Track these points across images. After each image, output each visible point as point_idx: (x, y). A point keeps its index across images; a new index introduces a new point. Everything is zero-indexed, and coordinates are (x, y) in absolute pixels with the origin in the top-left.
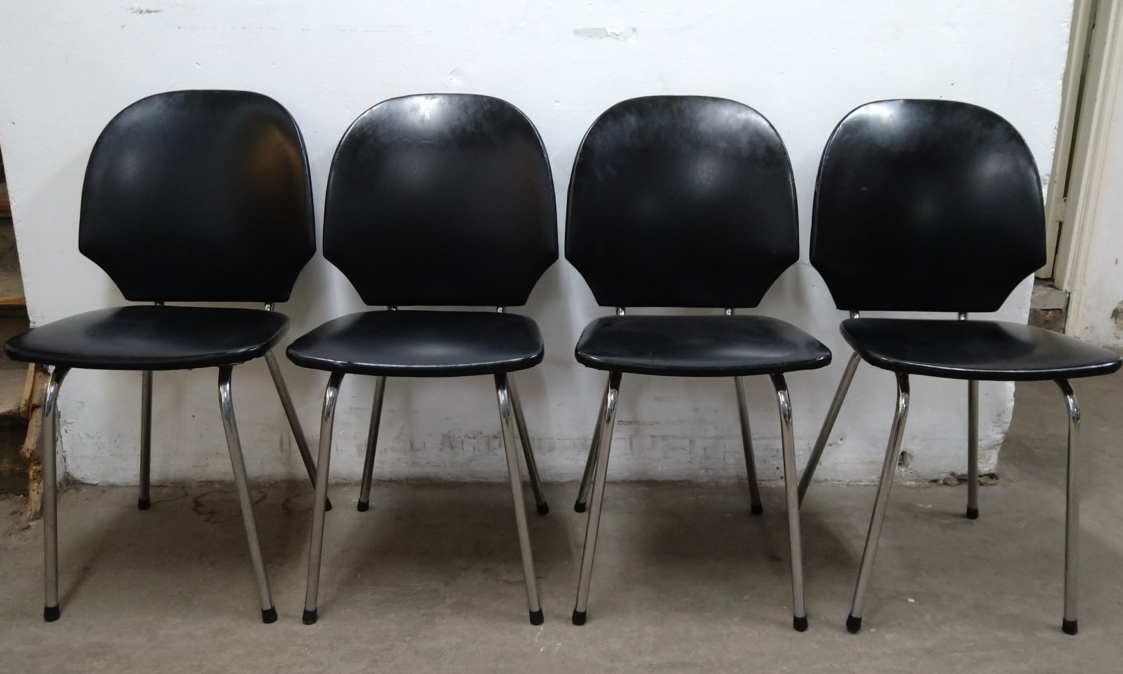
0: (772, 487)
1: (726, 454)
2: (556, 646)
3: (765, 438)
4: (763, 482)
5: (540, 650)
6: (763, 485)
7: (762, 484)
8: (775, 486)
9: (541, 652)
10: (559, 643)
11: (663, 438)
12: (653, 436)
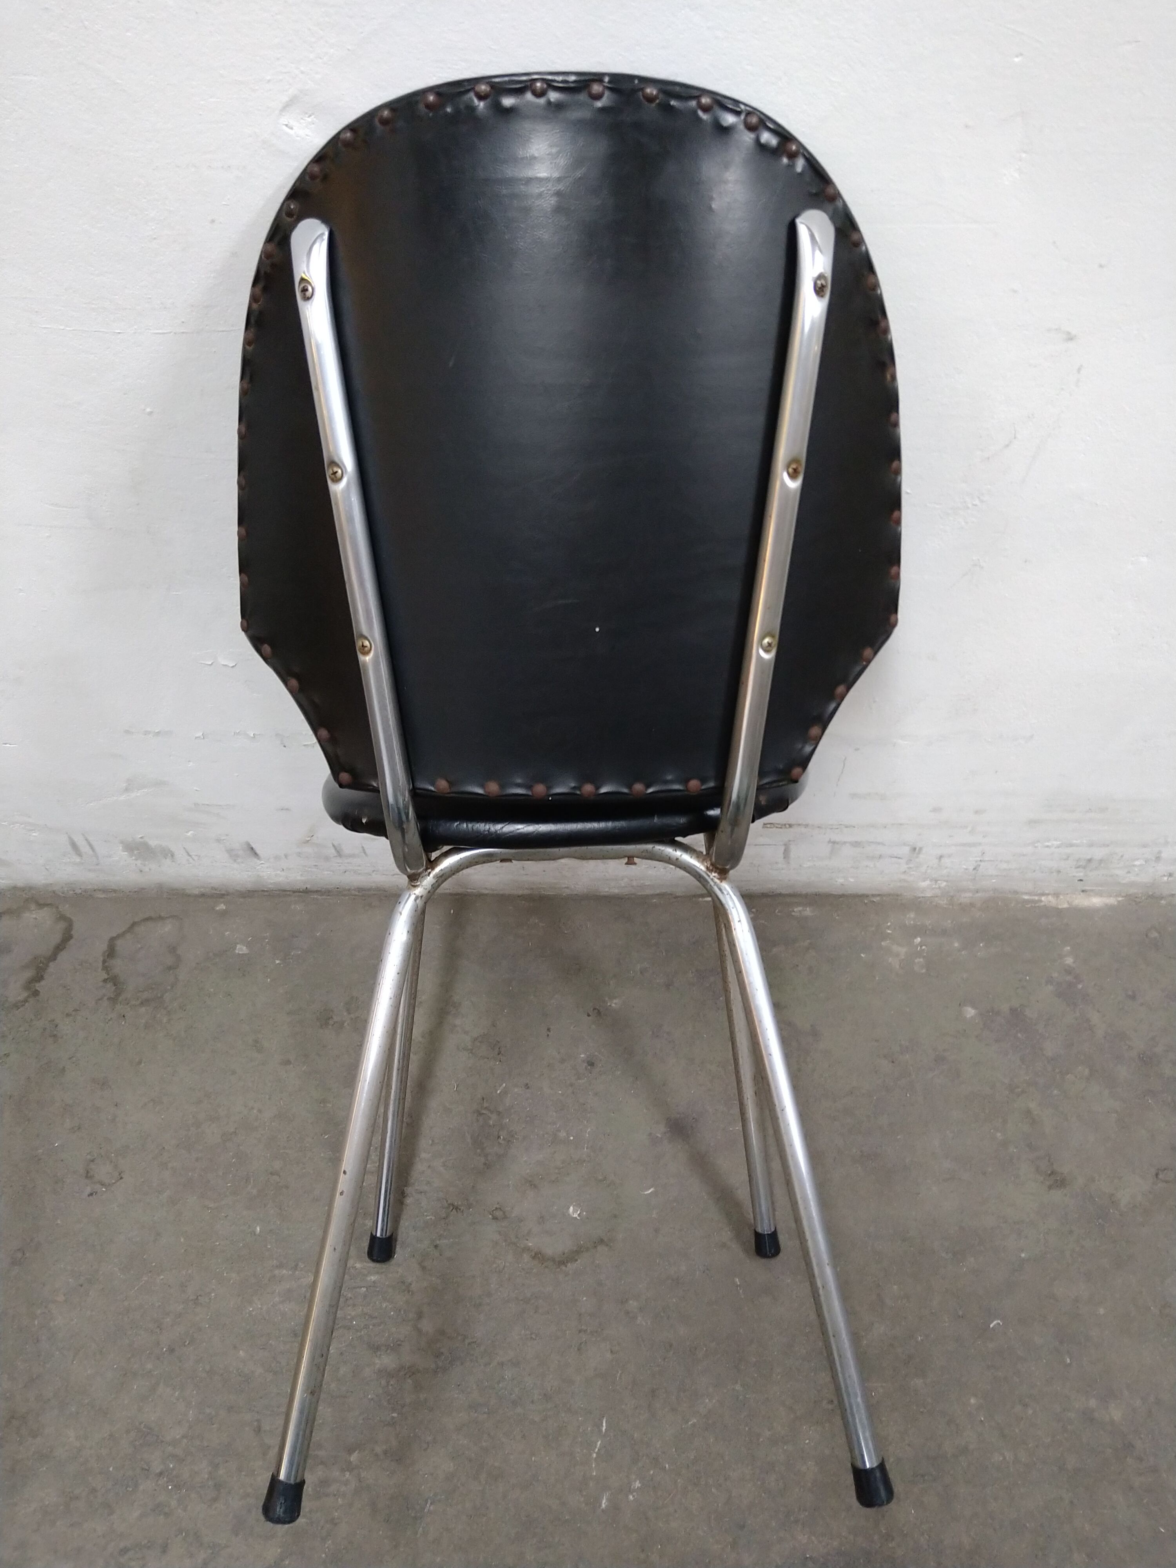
0: (1060, 907)
1: (982, 864)
2: (630, 1491)
3: (1071, 845)
4: (1043, 898)
5: (600, 1505)
6: (1042, 904)
7: (1041, 901)
8: (1065, 906)
9: (603, 1511)
10: (635, 1481)
11: (856, 844)
12: (834, 843)
